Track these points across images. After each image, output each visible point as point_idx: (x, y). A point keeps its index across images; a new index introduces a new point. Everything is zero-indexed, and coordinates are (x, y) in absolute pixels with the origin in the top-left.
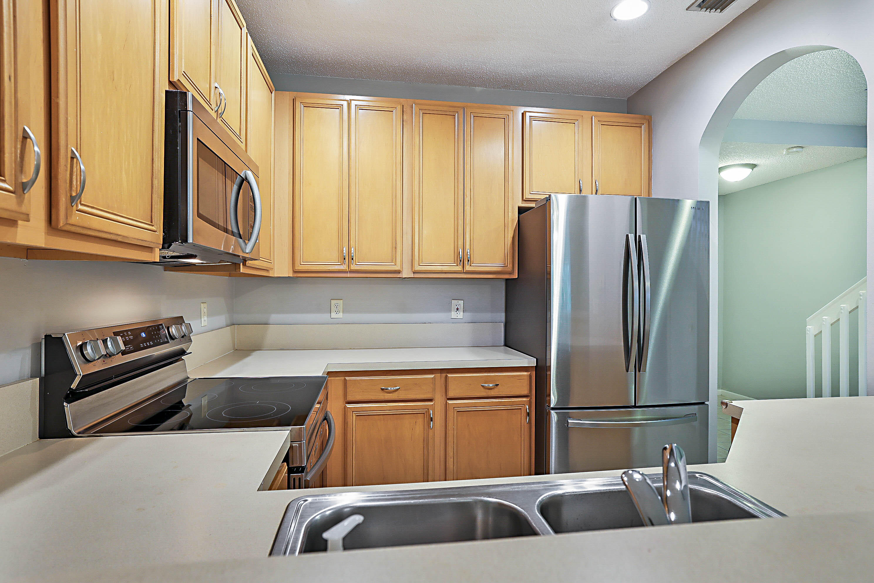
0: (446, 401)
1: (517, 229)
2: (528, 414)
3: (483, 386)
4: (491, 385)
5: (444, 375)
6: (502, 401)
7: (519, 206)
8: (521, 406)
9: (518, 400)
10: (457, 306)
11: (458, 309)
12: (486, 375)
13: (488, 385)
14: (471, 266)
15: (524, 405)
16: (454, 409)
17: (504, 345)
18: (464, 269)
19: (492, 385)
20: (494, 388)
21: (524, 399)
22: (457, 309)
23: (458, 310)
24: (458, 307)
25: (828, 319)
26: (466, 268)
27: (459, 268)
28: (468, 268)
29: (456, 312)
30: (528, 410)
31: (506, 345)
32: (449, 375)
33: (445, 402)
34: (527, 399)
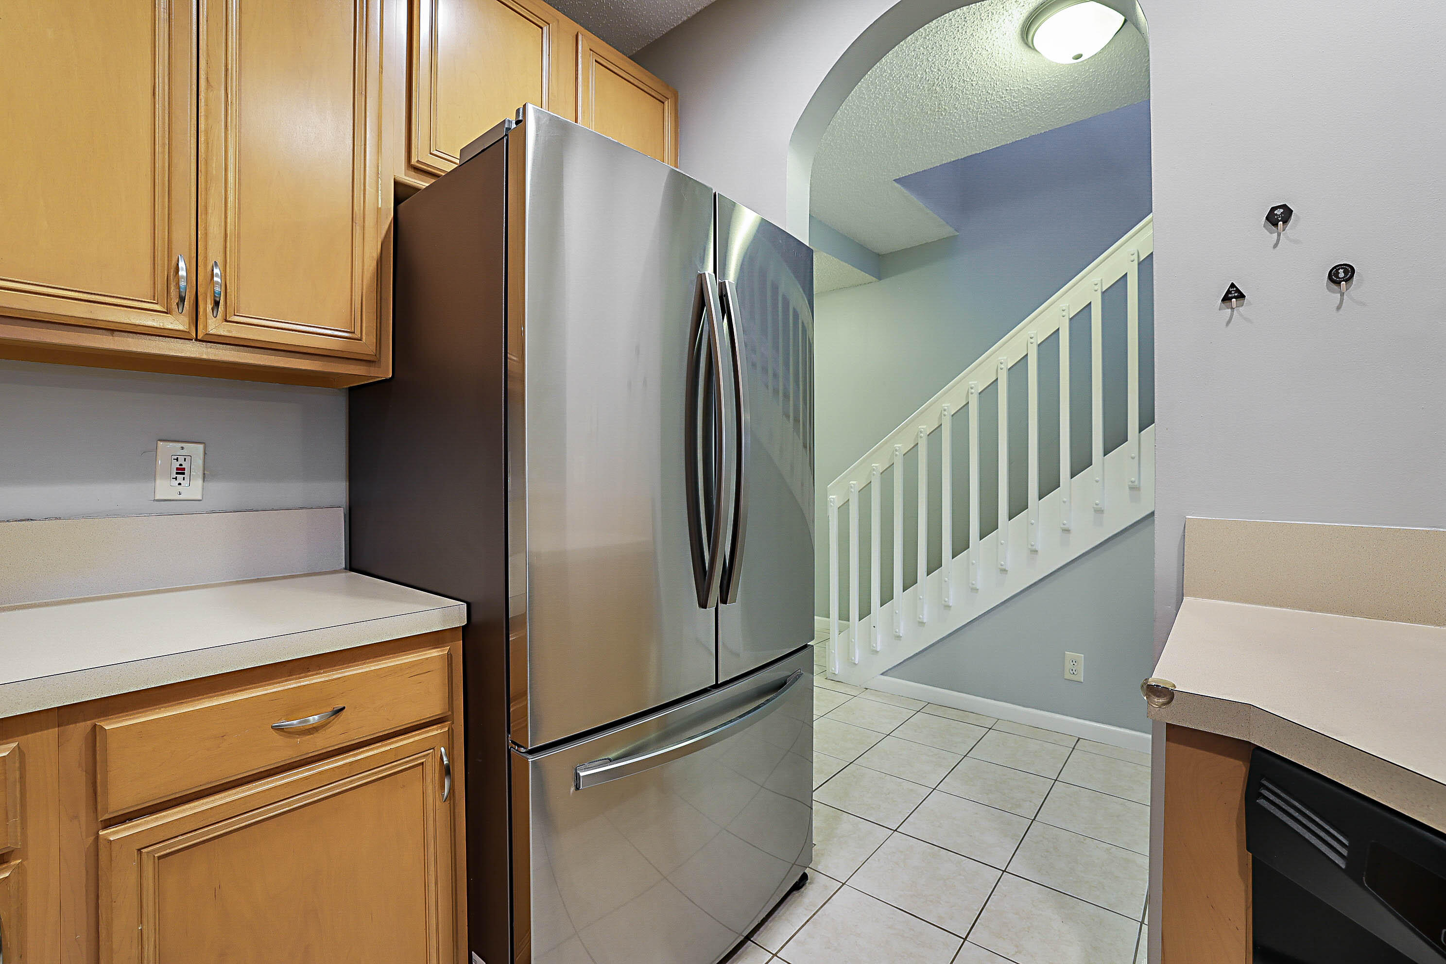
0: (97, 836)
1: (390, 241)
2: (447, 771)
3: (278, 729)
4: (314, 719)
5: (81, 728)
6: (359, 757)
7: (398, 179)
8: (424, 756)
9: (411, 740)
10: (177, 459)
11: (184, 469)
12: (295, 685)
13: (300, 723)
14: (226, 321)
15: (433, 748)
16: (144, 856)
17: (346, 569)
18: (200, 327)
19: (316, 717)
20: (327, 724)
21: (433, 730)
22: (177, 469)
23: (183, 474)
24: (181, 465)
25: (856, 484)
26: (206, 326)
27: (177, 322)
28: (214, 325)
29: (176, 478)
30: (445, 759)
31: (353, 565)
32: (110, 725)
33: (91, 839)
34: (441, 728)
